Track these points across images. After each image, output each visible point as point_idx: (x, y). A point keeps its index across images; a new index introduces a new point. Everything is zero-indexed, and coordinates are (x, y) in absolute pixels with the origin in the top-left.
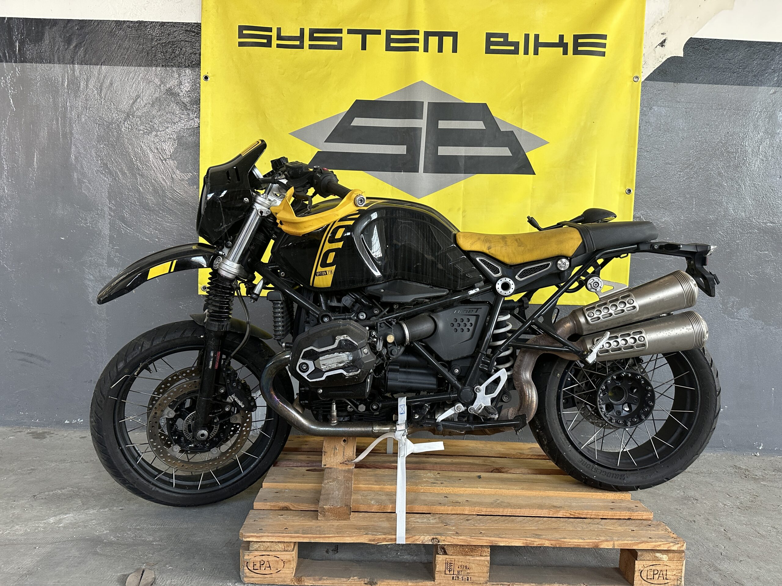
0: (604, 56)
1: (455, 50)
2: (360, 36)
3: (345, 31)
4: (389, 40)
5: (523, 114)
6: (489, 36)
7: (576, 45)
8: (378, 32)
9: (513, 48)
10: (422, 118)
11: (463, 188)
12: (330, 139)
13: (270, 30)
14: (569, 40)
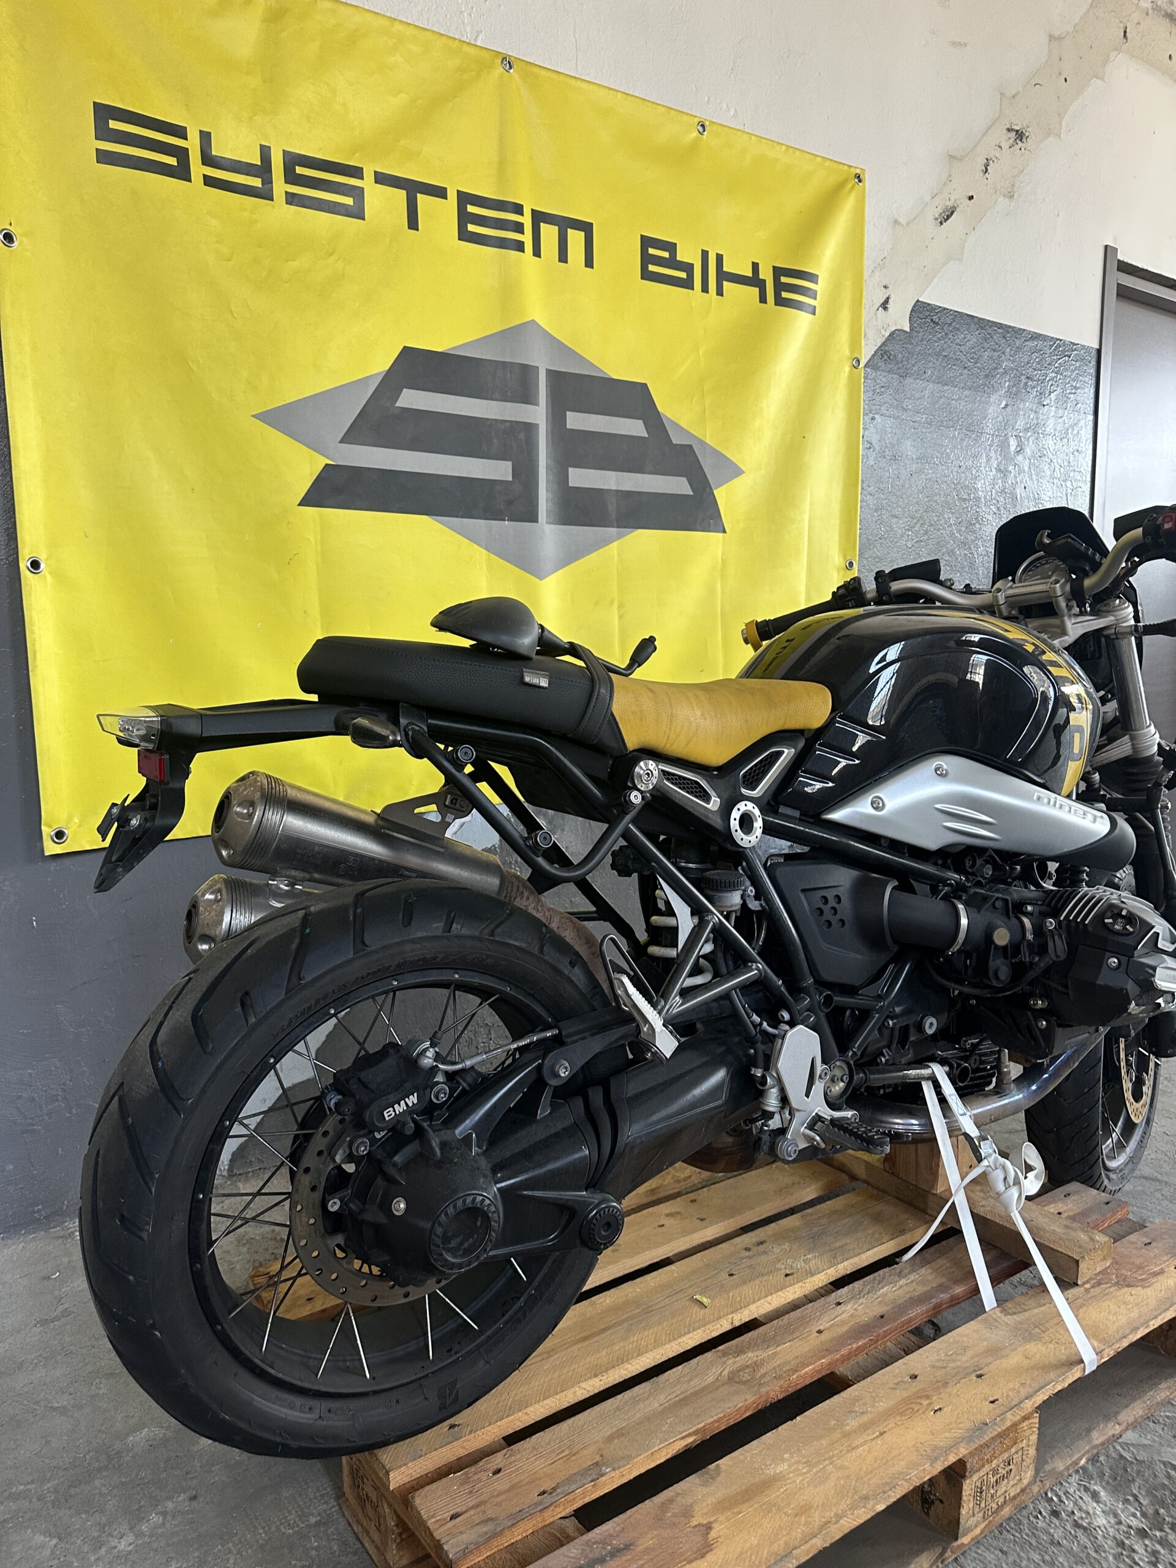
0: (814, 314)
1: (589, 263)
2: (402, 194)
3: (369, 175)
4: (463, 216)
5: (707, 412)
6: (647, 242)
7: (779, 287)
8: (441, 193)
9: (683, 275)
10: (536, 404)
11: (616, 558)
12: (350, 437)
13: (182, 132)
14: (766, 274)
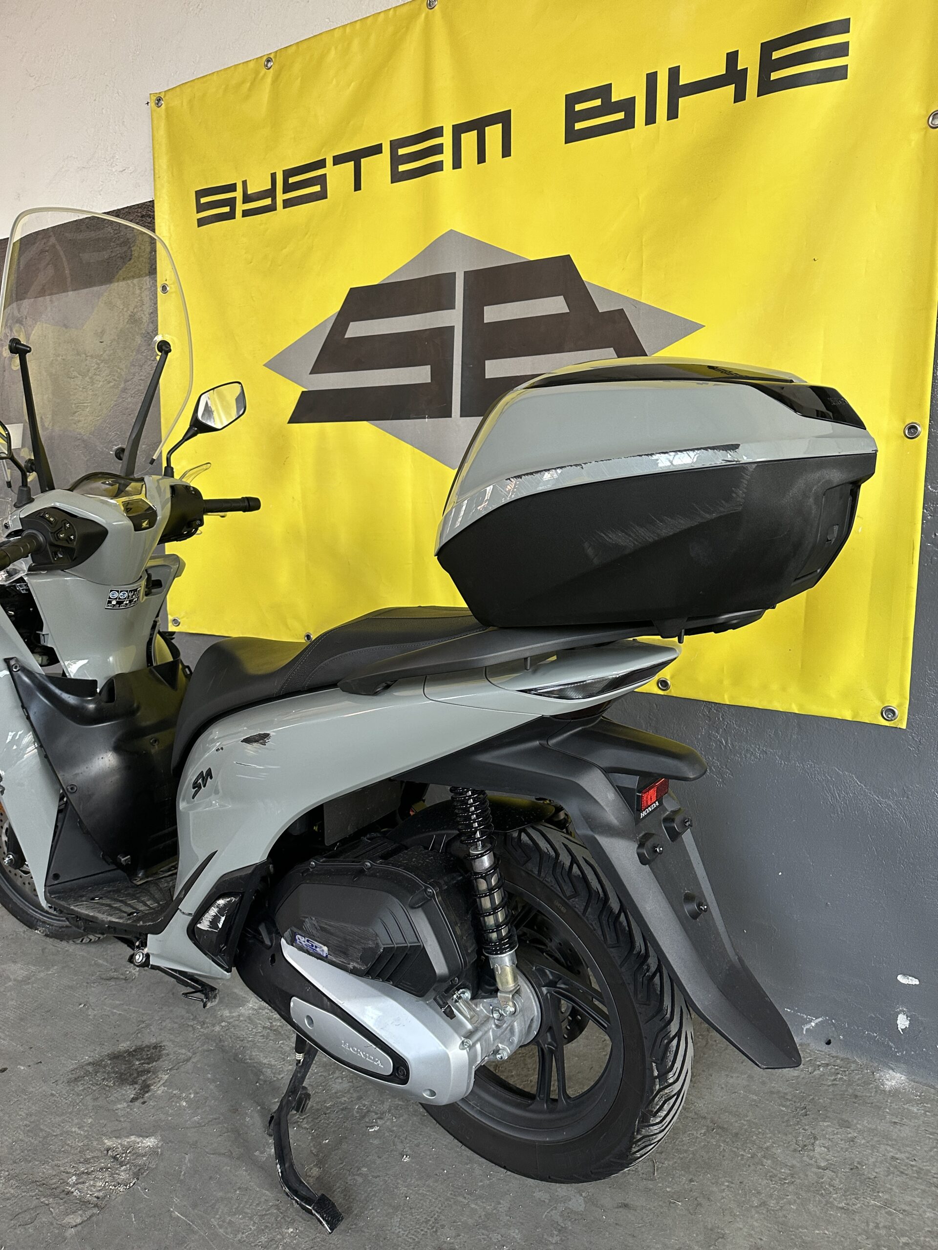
0: (846, 77)
1: (506, 152)
2: (352, 165)
3: (329, 162)
4: (396, 160)
5: (644, 266)
6: (572, 100)
7: (767, 69)
8: (377, 150)
9: (621, 116)
10: (453, 308)
12: (317, 369)
13: (232, 188)
14: (749, 60)
